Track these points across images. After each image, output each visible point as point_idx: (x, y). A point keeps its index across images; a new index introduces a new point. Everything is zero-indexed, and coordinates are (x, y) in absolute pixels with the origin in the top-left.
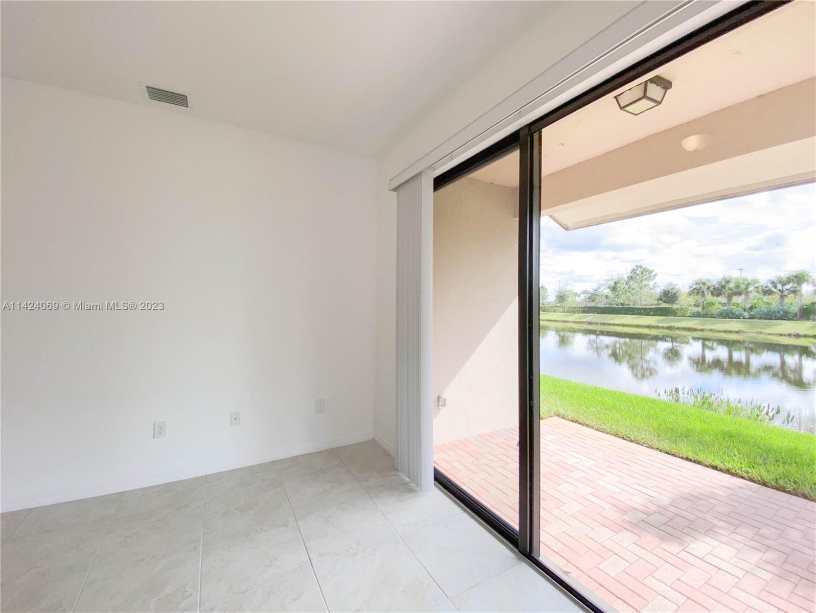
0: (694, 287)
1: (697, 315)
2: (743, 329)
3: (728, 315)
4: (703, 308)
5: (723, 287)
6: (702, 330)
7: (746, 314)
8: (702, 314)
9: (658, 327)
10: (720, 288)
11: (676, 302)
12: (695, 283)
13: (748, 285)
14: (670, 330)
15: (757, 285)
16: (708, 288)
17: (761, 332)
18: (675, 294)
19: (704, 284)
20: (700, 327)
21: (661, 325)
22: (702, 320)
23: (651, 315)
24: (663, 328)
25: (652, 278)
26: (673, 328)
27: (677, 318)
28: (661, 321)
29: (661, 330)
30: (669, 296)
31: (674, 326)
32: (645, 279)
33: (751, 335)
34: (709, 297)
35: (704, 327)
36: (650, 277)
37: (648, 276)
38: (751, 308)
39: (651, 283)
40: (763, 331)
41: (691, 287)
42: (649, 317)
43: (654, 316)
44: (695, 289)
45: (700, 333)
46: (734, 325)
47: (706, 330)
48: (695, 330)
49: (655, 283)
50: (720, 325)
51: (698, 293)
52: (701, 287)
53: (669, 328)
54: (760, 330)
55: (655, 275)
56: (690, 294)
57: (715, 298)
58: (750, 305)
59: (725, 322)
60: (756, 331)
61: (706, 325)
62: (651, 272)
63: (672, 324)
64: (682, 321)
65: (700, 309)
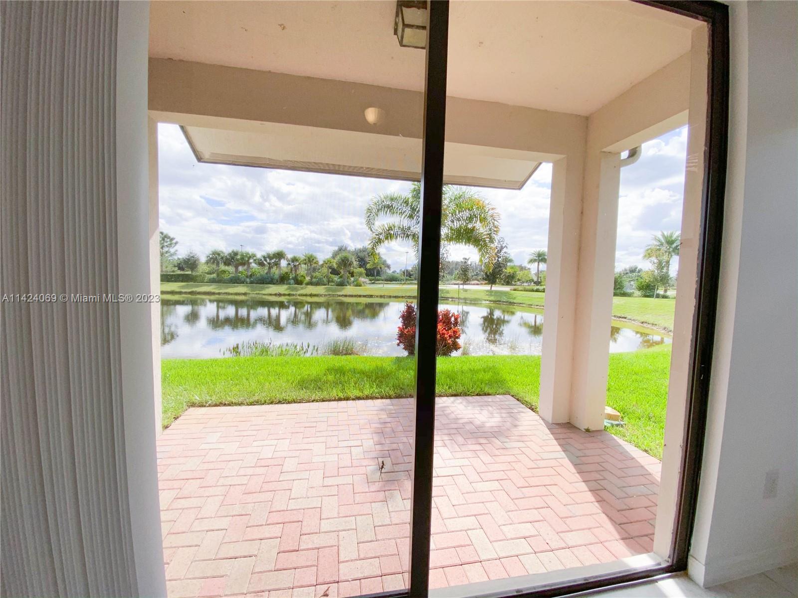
0: (211, 256)
1: (212, 281)
2: (248, 292)
3: (236, 281)
4: (218, 275)
5: (233, 258)
6: (219, 294)
7: (248, 280)
8: (217, 280)
9: (180, 293)
10: (230, 259)
11: (195, 270)
12: (211, 253)
13: (250, 258)
14: (192, 295)
15: (255, 258)
16: (222, 258)
17: (259, 293)
18: (195, 262)
19: (219, 254)
20: (217, 291)
21: (183, 290)
22: (217, 285)
23: (172, 281)
24: (186, 293)
25: (173, 245)
26: (195, 293)
27: (196, 283)
28: (183, 287)
29: (184, 295)
30: (190, 263)
31: (196, 291)
32: (166, 246)
33: (253, 295)
34: (223, 267)
35: (221, 291)
36: (171, 244)
37: (169, 243)
38: (251, 276)
39: (172, 250)
40: (261, 292)
41: (208, 257)
42: (171, 284)
43: (175, 282)
44: (212, 258)
45: (217, 296)
46: (241, 289)
47: (221, 293)
48: (214, 294)
49: (177, 251)
50: (232, 289)
51: (214, 262)
52: (216, 257)
53: (191, 293)
54: (258, 292)
55: (176, 243)
56: (207, 263)
57: (226, 267)
58: (250, 273)
59: (235, 287)
60: (255, 292)
61: (221, 289)
62: (172, 239)
63: (194, 289)
64: (201, 286)
65: (214, 275)
